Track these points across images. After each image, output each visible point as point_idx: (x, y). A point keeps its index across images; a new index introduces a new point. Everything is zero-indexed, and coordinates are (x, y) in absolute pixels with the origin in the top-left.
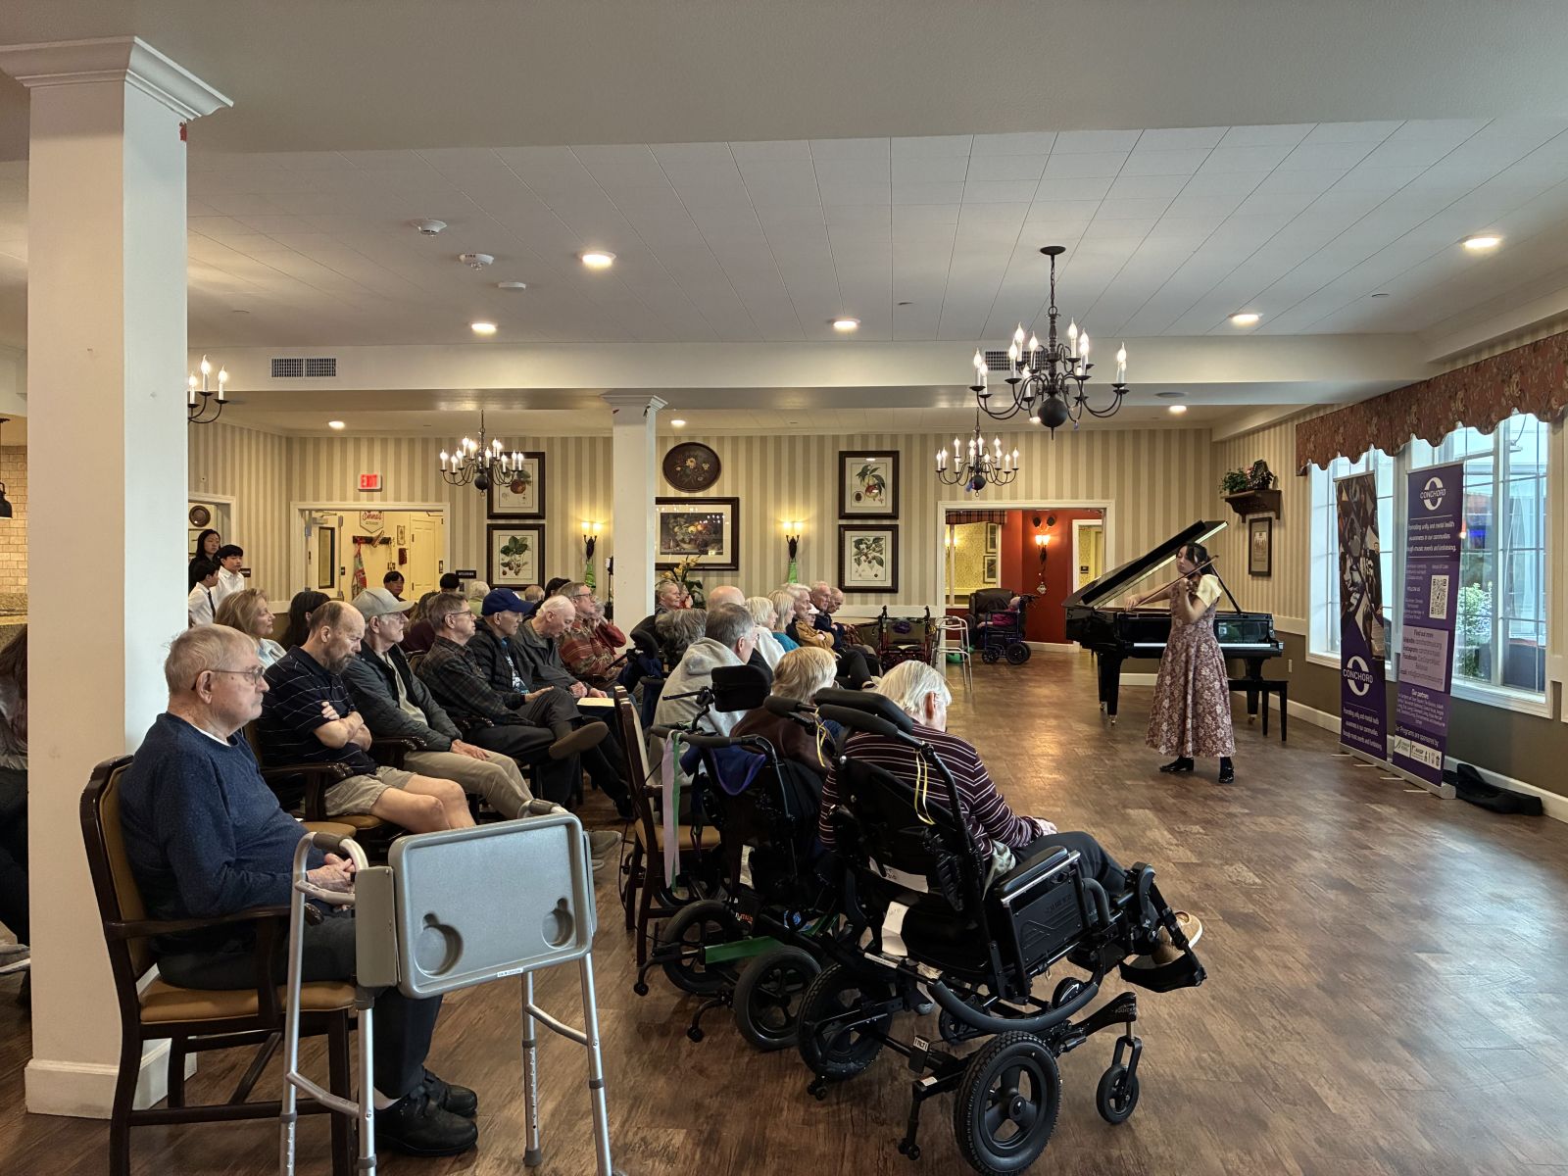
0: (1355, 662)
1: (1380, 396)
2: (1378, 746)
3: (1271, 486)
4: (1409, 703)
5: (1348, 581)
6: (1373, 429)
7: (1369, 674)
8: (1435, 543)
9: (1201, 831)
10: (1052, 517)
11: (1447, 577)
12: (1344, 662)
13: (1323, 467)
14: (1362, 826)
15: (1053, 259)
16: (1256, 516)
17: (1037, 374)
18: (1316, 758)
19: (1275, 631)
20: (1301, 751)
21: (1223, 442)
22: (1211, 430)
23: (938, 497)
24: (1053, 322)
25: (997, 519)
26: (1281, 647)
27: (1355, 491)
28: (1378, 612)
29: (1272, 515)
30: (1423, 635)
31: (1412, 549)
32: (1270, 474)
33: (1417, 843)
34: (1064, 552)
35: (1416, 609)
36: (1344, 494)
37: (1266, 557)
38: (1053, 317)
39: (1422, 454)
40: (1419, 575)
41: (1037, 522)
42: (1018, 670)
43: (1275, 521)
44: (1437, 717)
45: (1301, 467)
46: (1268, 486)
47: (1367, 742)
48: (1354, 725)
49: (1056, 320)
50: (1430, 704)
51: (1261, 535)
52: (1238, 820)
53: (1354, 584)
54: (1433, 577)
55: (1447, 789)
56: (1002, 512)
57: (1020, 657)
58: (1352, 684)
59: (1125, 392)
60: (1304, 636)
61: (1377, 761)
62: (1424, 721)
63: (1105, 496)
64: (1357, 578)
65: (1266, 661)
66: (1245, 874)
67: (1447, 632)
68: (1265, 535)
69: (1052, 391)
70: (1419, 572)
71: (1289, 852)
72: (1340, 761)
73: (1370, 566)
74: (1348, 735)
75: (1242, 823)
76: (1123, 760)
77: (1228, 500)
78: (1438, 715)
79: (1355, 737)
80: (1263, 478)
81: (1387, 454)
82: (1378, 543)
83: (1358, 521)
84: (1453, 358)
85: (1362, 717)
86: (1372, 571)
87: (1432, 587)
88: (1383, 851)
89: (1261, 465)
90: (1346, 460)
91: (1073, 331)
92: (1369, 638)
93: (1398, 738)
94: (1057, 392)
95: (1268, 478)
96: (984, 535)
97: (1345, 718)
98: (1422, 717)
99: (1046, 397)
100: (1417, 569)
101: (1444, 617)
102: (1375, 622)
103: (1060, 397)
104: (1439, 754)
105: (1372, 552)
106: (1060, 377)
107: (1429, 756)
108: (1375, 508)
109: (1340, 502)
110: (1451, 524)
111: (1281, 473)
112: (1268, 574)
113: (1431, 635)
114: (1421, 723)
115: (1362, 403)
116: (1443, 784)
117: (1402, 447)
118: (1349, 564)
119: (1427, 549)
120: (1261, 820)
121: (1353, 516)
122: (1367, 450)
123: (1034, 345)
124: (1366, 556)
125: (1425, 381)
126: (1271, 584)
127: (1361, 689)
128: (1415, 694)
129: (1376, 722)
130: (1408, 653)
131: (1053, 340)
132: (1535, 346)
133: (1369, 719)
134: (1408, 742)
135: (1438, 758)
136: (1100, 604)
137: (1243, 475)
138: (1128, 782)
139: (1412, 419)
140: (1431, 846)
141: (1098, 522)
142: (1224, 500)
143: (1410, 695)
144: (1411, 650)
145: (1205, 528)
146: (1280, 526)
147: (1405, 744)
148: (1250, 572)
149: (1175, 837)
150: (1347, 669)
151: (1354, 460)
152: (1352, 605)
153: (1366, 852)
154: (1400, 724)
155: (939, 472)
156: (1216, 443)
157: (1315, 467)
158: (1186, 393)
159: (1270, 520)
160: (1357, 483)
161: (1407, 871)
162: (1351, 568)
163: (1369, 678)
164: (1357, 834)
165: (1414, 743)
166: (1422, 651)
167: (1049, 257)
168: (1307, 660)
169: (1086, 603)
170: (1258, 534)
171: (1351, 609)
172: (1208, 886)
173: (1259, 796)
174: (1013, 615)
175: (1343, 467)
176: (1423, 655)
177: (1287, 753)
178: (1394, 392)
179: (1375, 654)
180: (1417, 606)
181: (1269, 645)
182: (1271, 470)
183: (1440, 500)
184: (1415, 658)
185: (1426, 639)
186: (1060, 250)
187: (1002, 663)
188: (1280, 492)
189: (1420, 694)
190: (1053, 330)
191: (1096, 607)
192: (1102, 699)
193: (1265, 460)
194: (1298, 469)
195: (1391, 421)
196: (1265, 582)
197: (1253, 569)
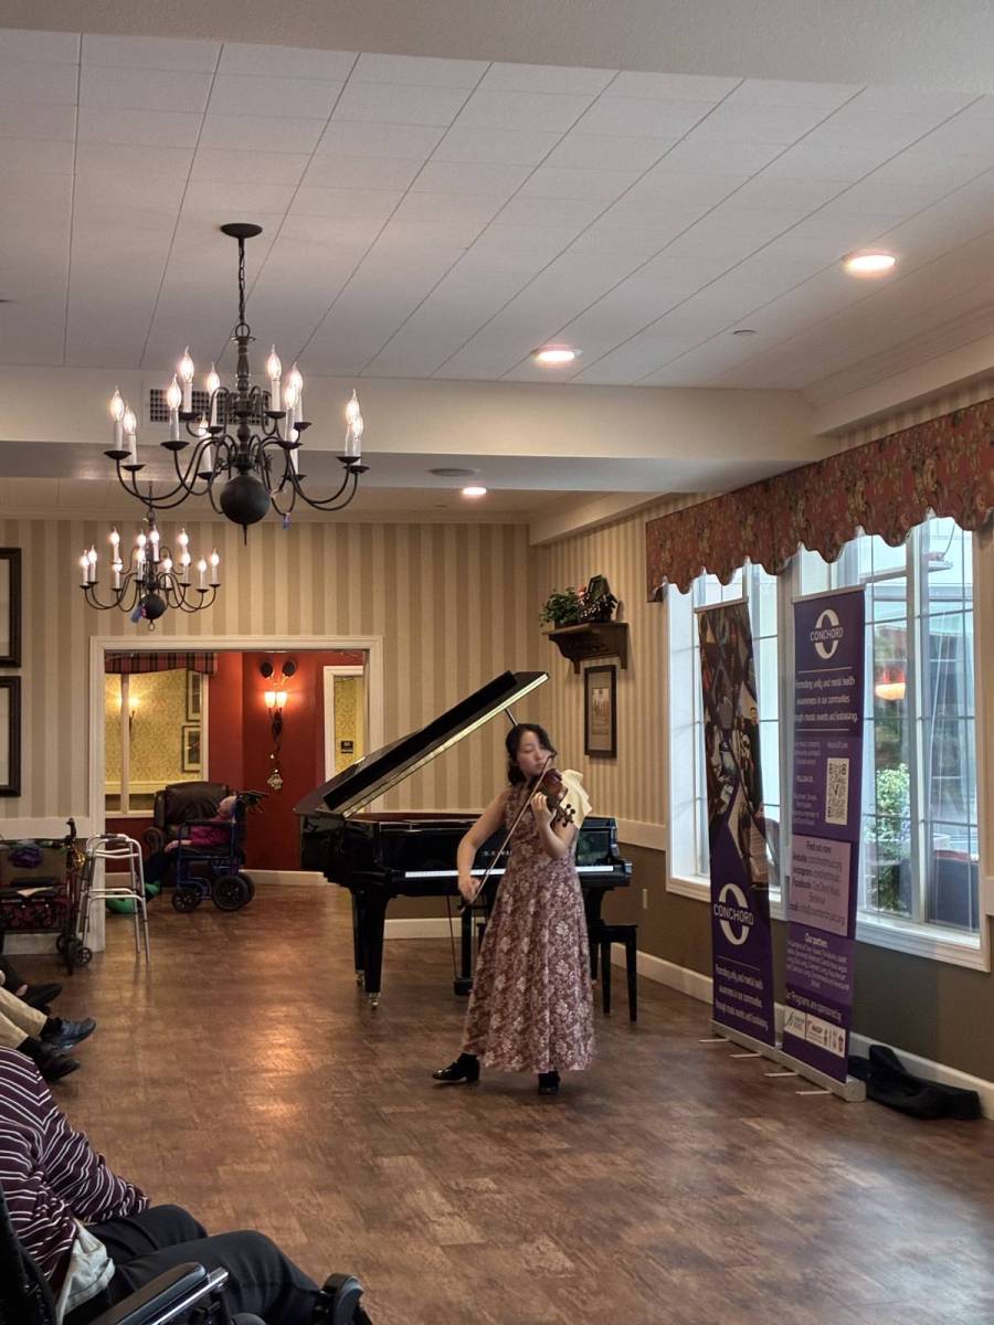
0: (730, 893)
1: (756, 484)
2: (762, 1023)
3: (613, 617)
4: (802, 955)
5: (717, 767)
6: (747, 534)
7: (749, 910)
8: (829, 709)
9: (492, 1186)
10: (289, 662)
11: (846, 761)
12: (715, 889)
13: (684, 589)
14: (731, 1157)
15: (241, 244)
16: (593, 663)
17: (219, 435)
18: (680, 1047)
19: (620, 844)
20: (656, 1037)
21: (547, 546)
22: (528, 526)
23: (91, 629)
24: (242, 350)
25: (200, 664)
26: (629, 870)
27: (724, 627)
28: (758, 816)
29: (616, 661)
30: (819, 849)
31: (801, 718)
32: (611, 598)
33: (806, 1177)
34: (309, 721)
35: (808, 810)
36: (709, 633)
37: (609, 727)
38: (243, 341)
39: (814, 574)
40: (813, 757)
41: (266, 671)
42: (232, 921)
43: (620, 672)
44: (838, 979)
45: (653, 588)
46: (609, 617)
47: (748, 1017)
48: (730, 992)
49: (248, 347)
50: (829, 956)
51: (601, 693)
52: (551, 1163)
53: (724, 772)
54: (830, 760)
55: (853, 1086)
56: (208, 655)
57: (235, 898)
58: (725, 926)
59: (361, 469)
60: (663, 853)
61: (762, 1048)
62: (822, 983)
63: (367, 629)
64: (729, 763)
65: (607, 893)
66: (551, 1255)
67: (849, 845)
68: (606, 692)
69: (243, 466)
70: (810, 754)
71: (621, 1212)
72: (712, 1051)
73: (745, 742)
74: (722, 1007)
75: (557, 1167)
76: (383, 1071)
77: (553, 637)
78: (839, 972)
79: (731, 1011)
80: (602, 604)
81: (768, 571)
82: (754, 708)
83: (728, 674)
84: (850, 431)
85: (740, 978)
86: (748, 751)
87: (829, 776)
88: (756, 1195)
89: (599, 583)
90: (714, 578)
91: (274, 366)
92: (747, 855)
93: (789, 1010)
94: (250, 467)
95: (608, 604)
96: (183, 689)
97: (719, 981)
98: (820, 977)
99: (235, 473)
100: (808, 749)
101: (843, 821)
102: (753, 830)
103: (255, 475)
104: (842, 1032)
105: (748, 722)
106: (255, 441)
107: (828, 1036)
108: (750, 655)
109: (704, 646)
110: (849, 681)
111: (627, 598)
112: (612, 754)
113: (828, 850)
114: (817, 985)
115: (733, 493)
116: (849, 1079)
117: (787, 562)
118: (717, 741)
119: (822, 717)
120: (586, 1159)
121: (721, 667)
122: (740, 565)
123: (213, 384)
124: (739, 728)
125: (815, 464)
126: (616, 769)
127: (738, 936)
128: (808, 940)
129: (759, 985)
130: (799, 878)
131: (243, 379)
132: (954, 418)
133: (749, 981)
134: (801, 1015)
135: (841, 1039)
136: (354, 809)
137: (574, 598)
138: (386, 1110)
139: (798, 520)
140: (824, 1181)
141: (356, 670)
142: (547, 637)
143: (803, 942)
144: (804, 872)
145: (515, 683)
146: (627, 679)
147: (798, 1019)
148: (587, 751)
149: (449, 1201)
150: (720, 903)
151: (725, 579)
152: (722, 803)
153: (732, 1200)
154: (790, 987)
155: (85, 588)
156: (536, 547)
157: (673, 589)
158: (478, 471)
159: (612, 669)
160: (726, 615)
161: (786, 1225)
162: (721, 747)
163: (747, 917)
164: (723, 1171)
165: (810, 1017)
166: (819, 874)
167: (236, 241)
168: (668, 889)
169: (332, 807)
170: (597, 691)
171: (723, 810)
172: (491, 1283)
173: (587, 1118)
174: (223, 828)
175: (711, 591)
176: (818, 881)
177: (637, 1044)
178: (775, 477)
179: (755, 880)
180: (809, 806)
181: (610, 868)
182: (614, 592)
183: (835, 643)
184: (808, 886)
185: (822, 855)
186: (254, 230)
187: (208, 911)
188: (625, 626)
189: (817, 941)
190: (243, 365)
191: (346, 814)
192: (359, 966)
193: (606, 575)
194: (650, 592)
195: (771, 521)
196: (608, 767)
197: (591, 747)
